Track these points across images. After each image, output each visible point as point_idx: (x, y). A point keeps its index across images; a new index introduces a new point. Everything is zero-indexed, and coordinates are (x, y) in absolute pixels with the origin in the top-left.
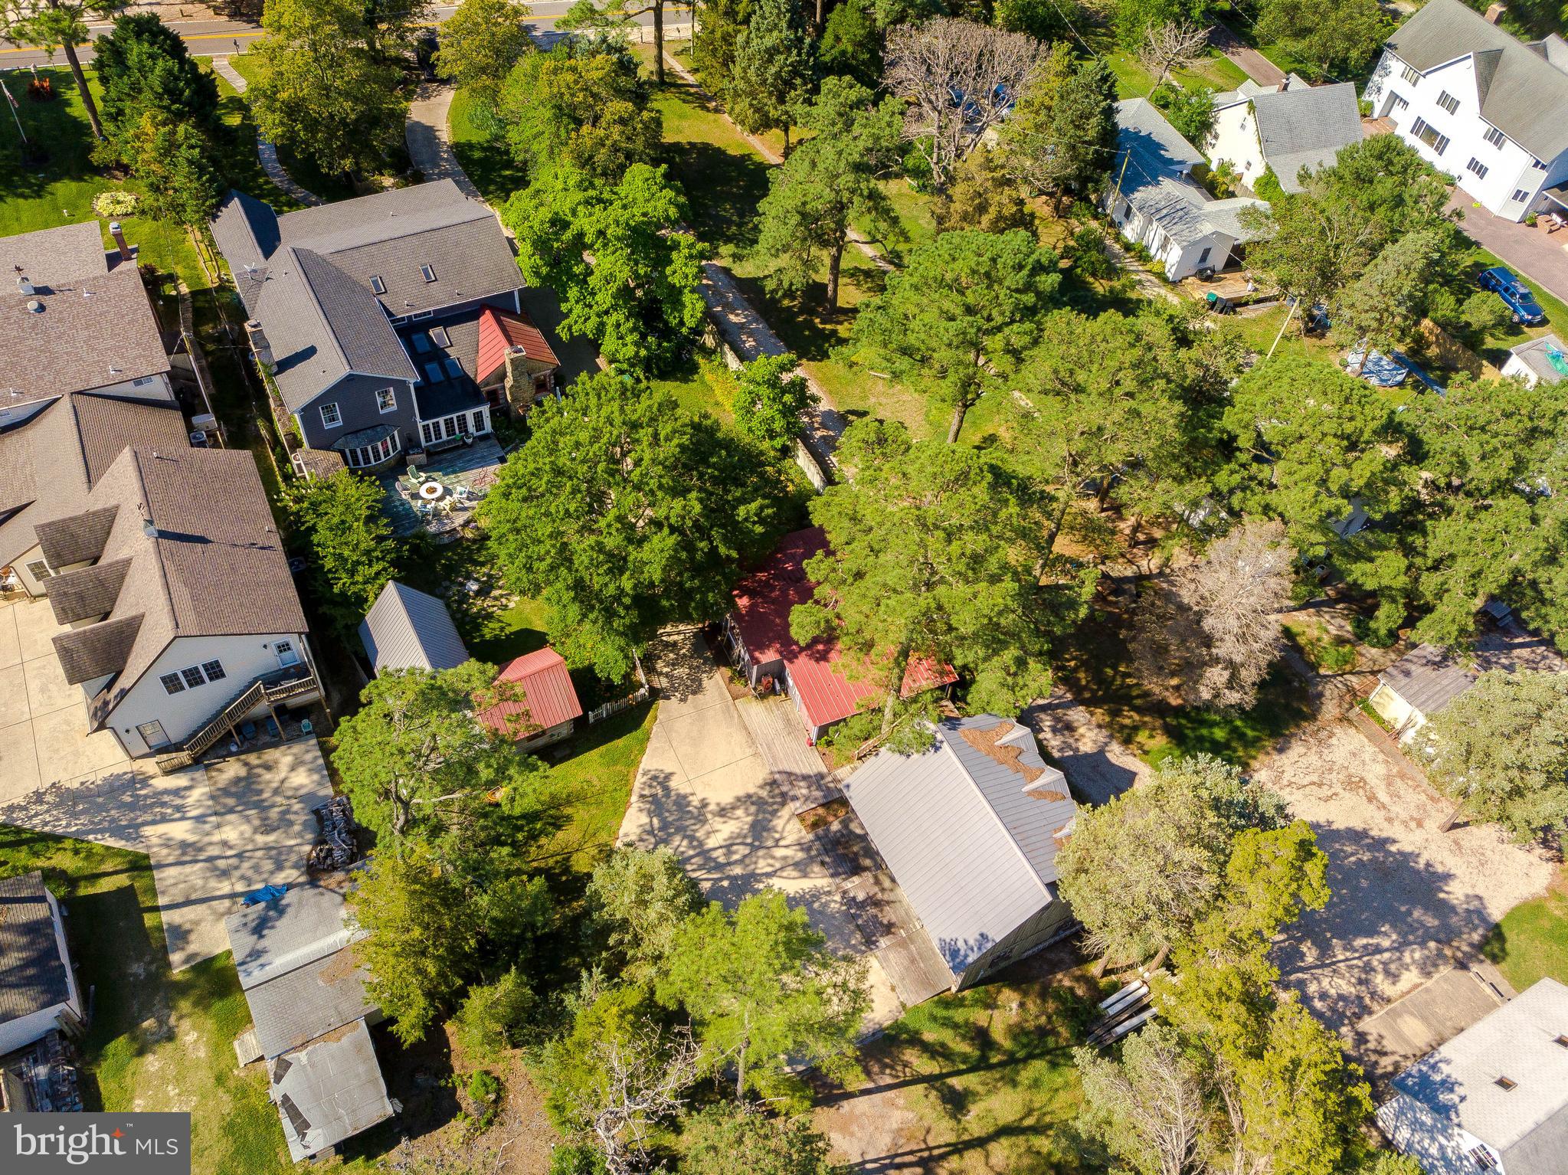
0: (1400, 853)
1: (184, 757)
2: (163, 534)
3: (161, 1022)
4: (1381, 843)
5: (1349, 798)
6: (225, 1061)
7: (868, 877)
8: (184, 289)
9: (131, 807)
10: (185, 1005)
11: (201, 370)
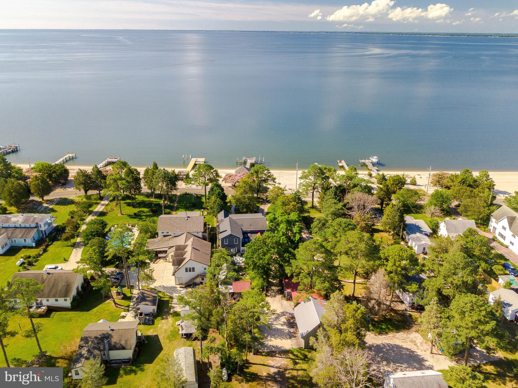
0: (417, 354)
1: (182, 286)
2: (193, 248)
3: (166, 317)
4: (413, 352)
5: (410, 343)
6: (174, 324)
7: (295, 329)
8: (210, 227)
9: (173, 291)
10: (170, 316)
11: (208, 238)
